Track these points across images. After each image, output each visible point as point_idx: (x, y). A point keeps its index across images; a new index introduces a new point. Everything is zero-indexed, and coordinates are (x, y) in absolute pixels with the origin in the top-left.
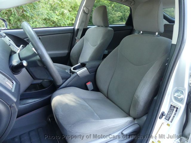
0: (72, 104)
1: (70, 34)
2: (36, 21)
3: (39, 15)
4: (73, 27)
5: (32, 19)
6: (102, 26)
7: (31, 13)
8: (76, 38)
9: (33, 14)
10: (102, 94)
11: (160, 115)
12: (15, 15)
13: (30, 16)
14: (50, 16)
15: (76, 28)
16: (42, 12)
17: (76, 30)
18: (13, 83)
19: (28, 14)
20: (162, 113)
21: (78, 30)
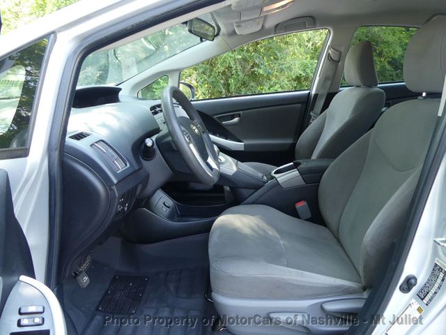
0: (247, 231)
1: (299, 105)
2: (276, 84)
3: (282, 70)
4: (308, 92)
5: (269, 79)
6: (357, 86)
7: (268, 68)
8: (311, 114)
9: (270, 71)
10: (328, 230)
11: (403, 283)
12: (238, 75)
13: (265, 75)
14: (308, 71)
15: (313, 92)
16: (288, 65)
17: (313, 96)
18: (126, 165)
19: (261, 72)
20: (407, 277)
21: (316, 95)
